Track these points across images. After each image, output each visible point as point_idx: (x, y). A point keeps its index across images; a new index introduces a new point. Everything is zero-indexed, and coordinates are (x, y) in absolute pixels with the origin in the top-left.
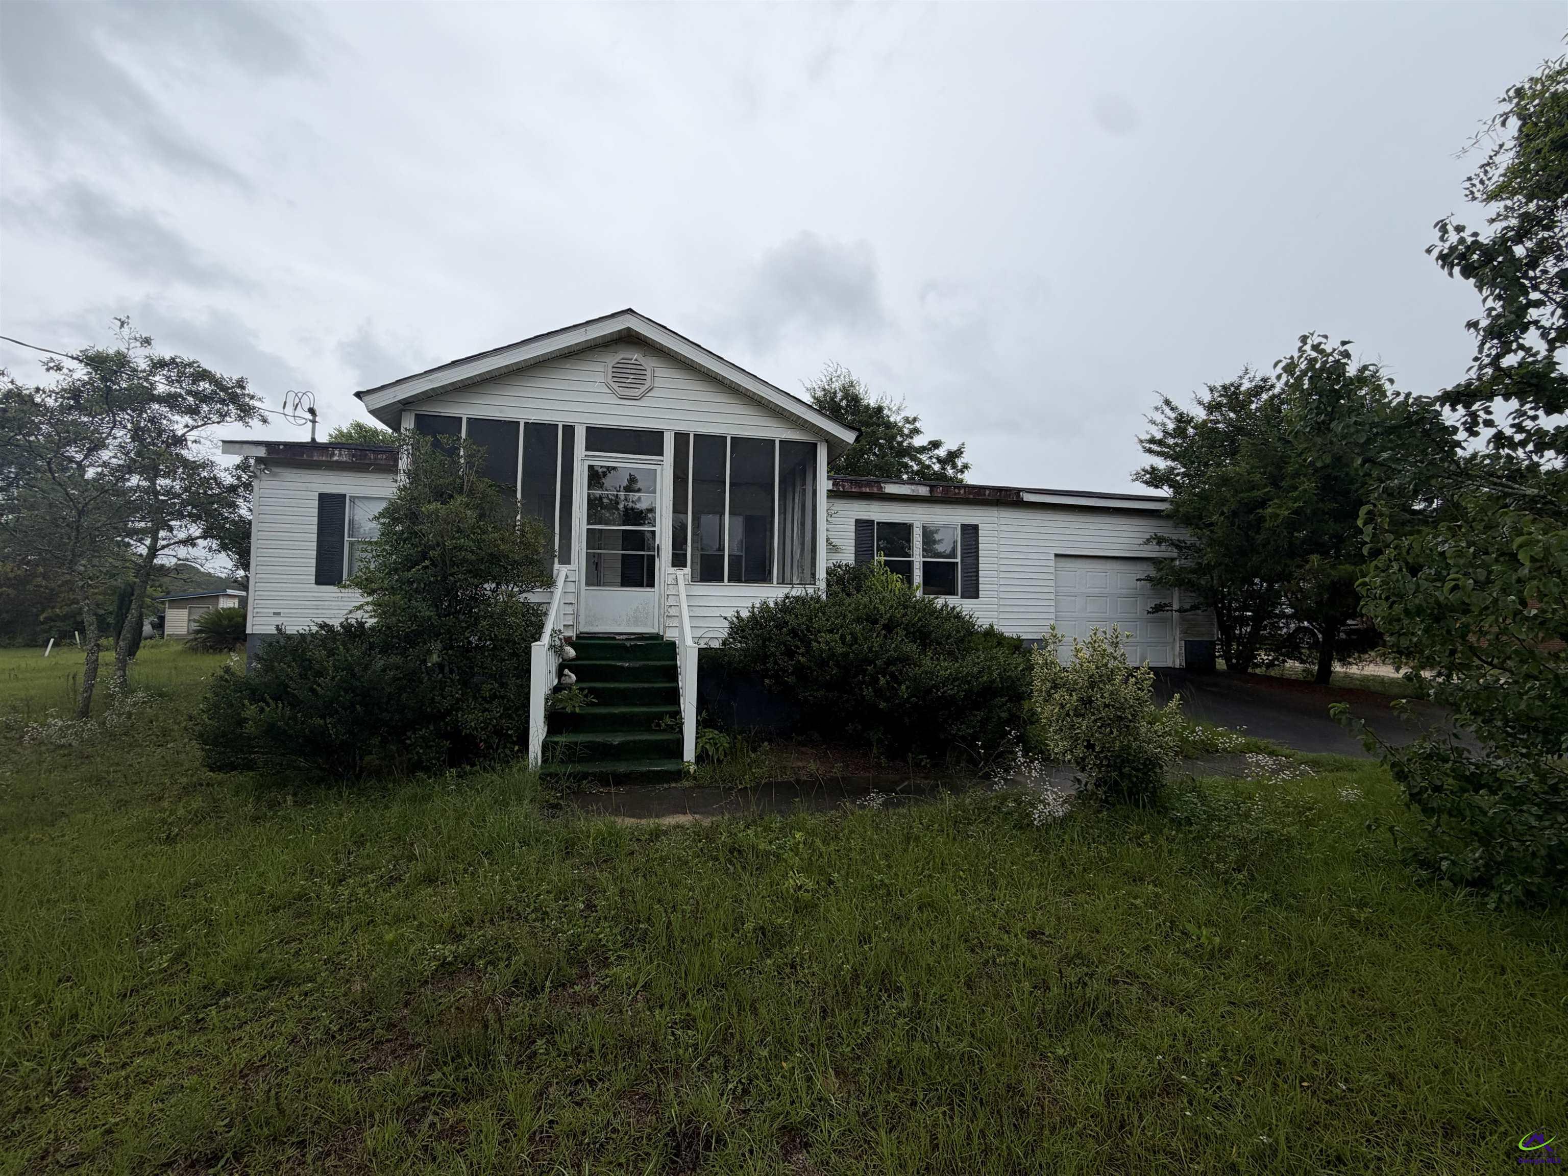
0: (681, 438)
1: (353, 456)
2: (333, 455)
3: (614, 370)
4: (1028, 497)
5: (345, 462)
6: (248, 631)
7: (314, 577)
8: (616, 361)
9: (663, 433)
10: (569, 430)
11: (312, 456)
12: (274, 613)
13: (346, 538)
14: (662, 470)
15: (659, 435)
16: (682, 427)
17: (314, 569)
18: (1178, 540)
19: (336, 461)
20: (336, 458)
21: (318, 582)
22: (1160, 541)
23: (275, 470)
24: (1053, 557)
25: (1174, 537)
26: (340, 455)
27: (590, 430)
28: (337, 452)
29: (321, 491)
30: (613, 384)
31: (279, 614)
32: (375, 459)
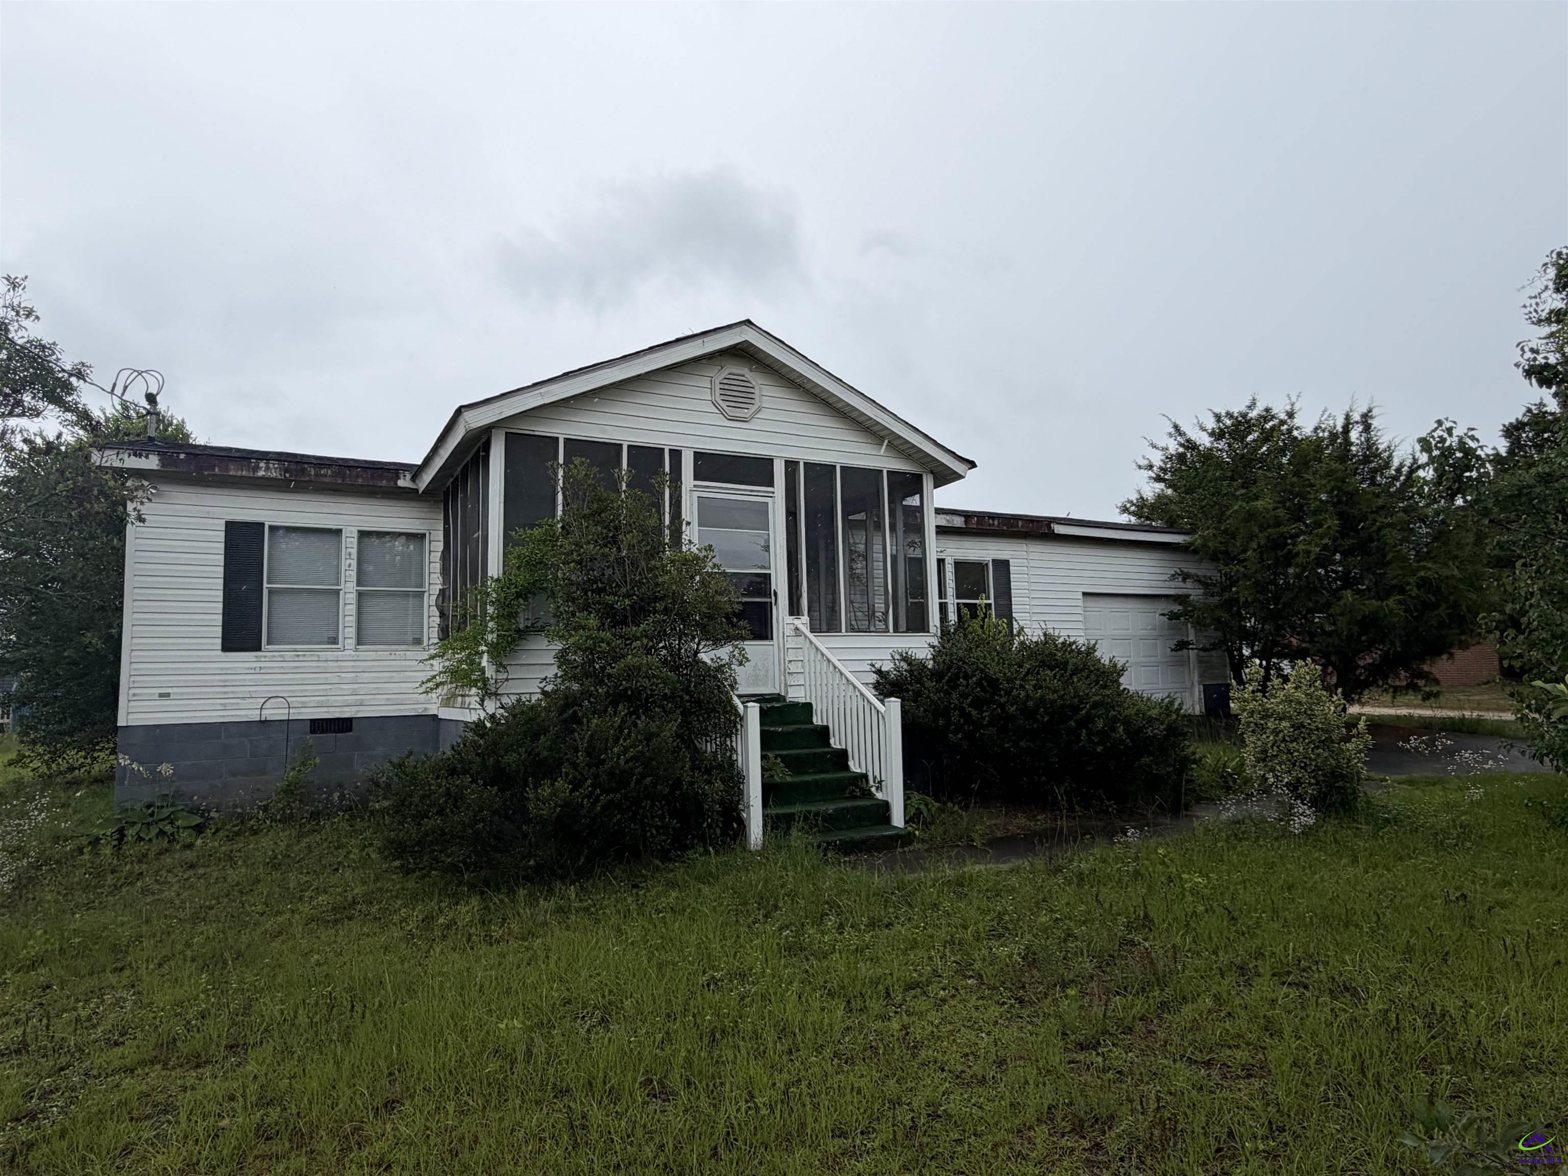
0: (791, 466)
1: (286, 471)
2: (257, 468)
3: (722, 386)
4: (1059, 529)
5: (275, 479)
6: (121, 722)
7: (219, 641)
8: (724, 375)
9: (772, 460)
10: (676, 454)
11: (227, 469)
12: (161, 695)
13: (265, 585)
14: (774, 503)
15: (769, 462)
16: (793, 455)
17: (220, 629)
18: (1205, 577)
19: (262, 478)
20: (261, 473)
21: (227, 647)
22: (1186, 577)
23: (162, 487)
24: (1081, 597)
25: (1200, 573)
26: (267, 469)
27: (699, 456)
28: (262, 465)
29: (230, 518)
30: (721, 403)
31: (168, 695)
32: (317, 475)
